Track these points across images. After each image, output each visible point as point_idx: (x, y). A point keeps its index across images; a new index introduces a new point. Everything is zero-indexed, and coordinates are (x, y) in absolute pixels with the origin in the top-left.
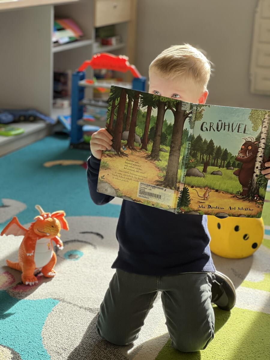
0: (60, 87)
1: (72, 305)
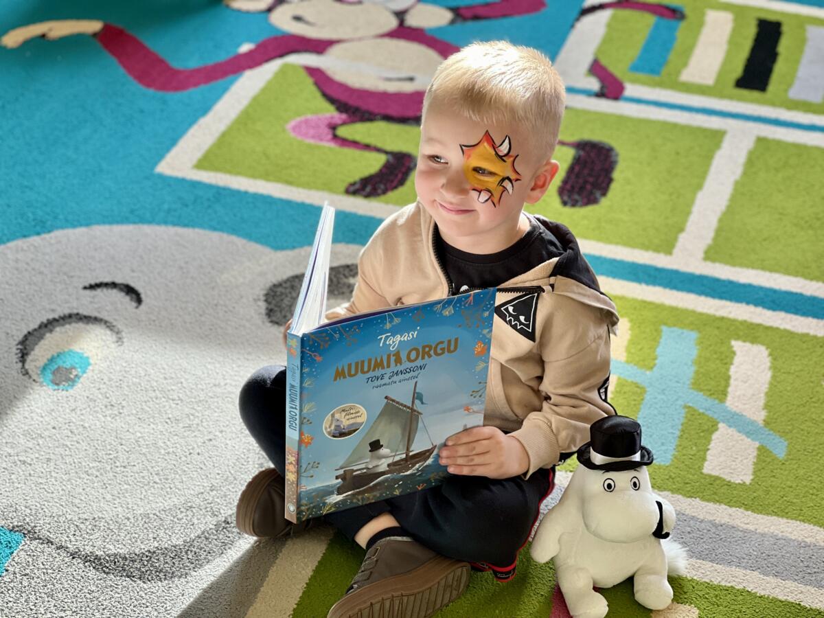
1: (53, 547)
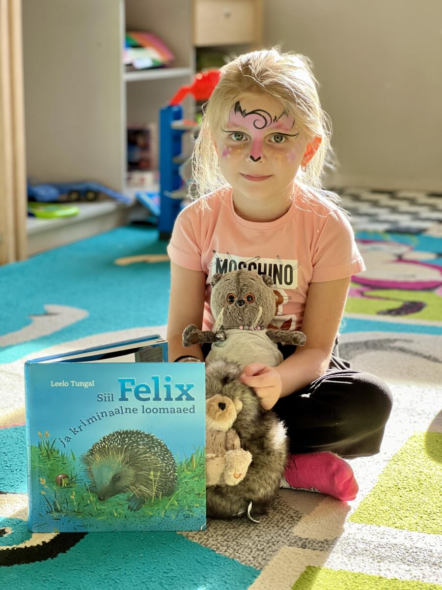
0: (138, 155)
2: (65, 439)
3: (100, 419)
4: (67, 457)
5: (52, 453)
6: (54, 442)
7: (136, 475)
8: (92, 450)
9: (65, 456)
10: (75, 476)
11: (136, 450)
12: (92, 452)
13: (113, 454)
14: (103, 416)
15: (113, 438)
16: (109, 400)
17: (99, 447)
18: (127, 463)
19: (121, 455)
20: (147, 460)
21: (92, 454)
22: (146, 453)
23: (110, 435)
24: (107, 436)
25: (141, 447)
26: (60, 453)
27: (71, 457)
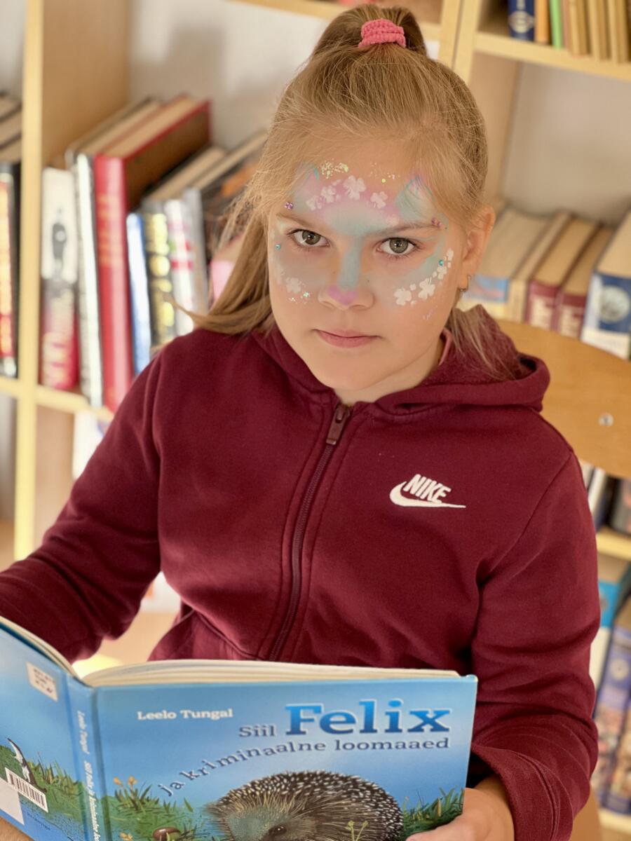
2: (171, 786)
3: (244, 759)
4: (174, 807)
5: (143, 803)
6: (147, 790)
7: (318, 827)
8: (227, 798)
9: (171, 806)
10: (194, 830)
11: (319, 797)
12: (227, 801)
13: (271, 802)
14: (250, 755)
15: (272, 783)
16: (265, 734)
17: (243, 795)
18: (300, 812)
19: (288, 803)
20: (343, 808)
21: (227, 803)
22: (339, 799)
23: (266, 779)
24: (260, 781)
25: (330, 793)
26: (161, 804)
27: (184, 807)
